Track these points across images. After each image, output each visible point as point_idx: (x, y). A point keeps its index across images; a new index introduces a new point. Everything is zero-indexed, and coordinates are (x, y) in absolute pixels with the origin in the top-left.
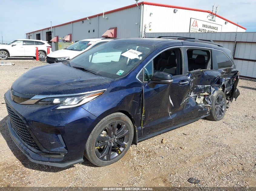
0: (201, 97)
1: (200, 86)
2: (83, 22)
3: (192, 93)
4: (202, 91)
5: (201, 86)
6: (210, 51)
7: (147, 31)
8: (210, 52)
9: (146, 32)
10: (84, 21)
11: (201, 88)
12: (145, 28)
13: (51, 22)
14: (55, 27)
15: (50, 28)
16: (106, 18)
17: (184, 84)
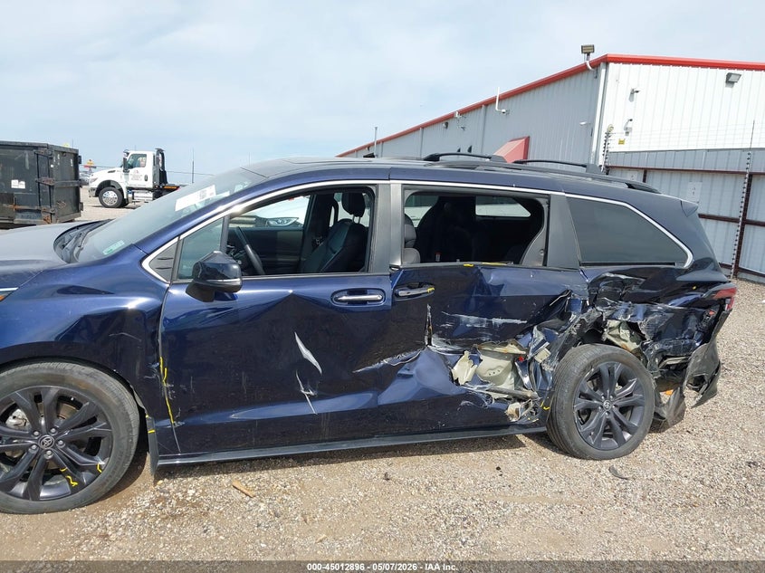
0: (482, 357)
1: (471, 320)
2: (447, 124)
3: (435, 339)
4: (481, 335)
5: (473, 319)
6: (542, 201)
7: (614, 147)
8: (545, 206)
9: (610, 150)
10: (450, 122)
11: (474, 328)
12: (608, 135)
13: (376, 128)
14: (383, 141)
15: (373, 144)
16: (504, 111)
17: (364, 302)
